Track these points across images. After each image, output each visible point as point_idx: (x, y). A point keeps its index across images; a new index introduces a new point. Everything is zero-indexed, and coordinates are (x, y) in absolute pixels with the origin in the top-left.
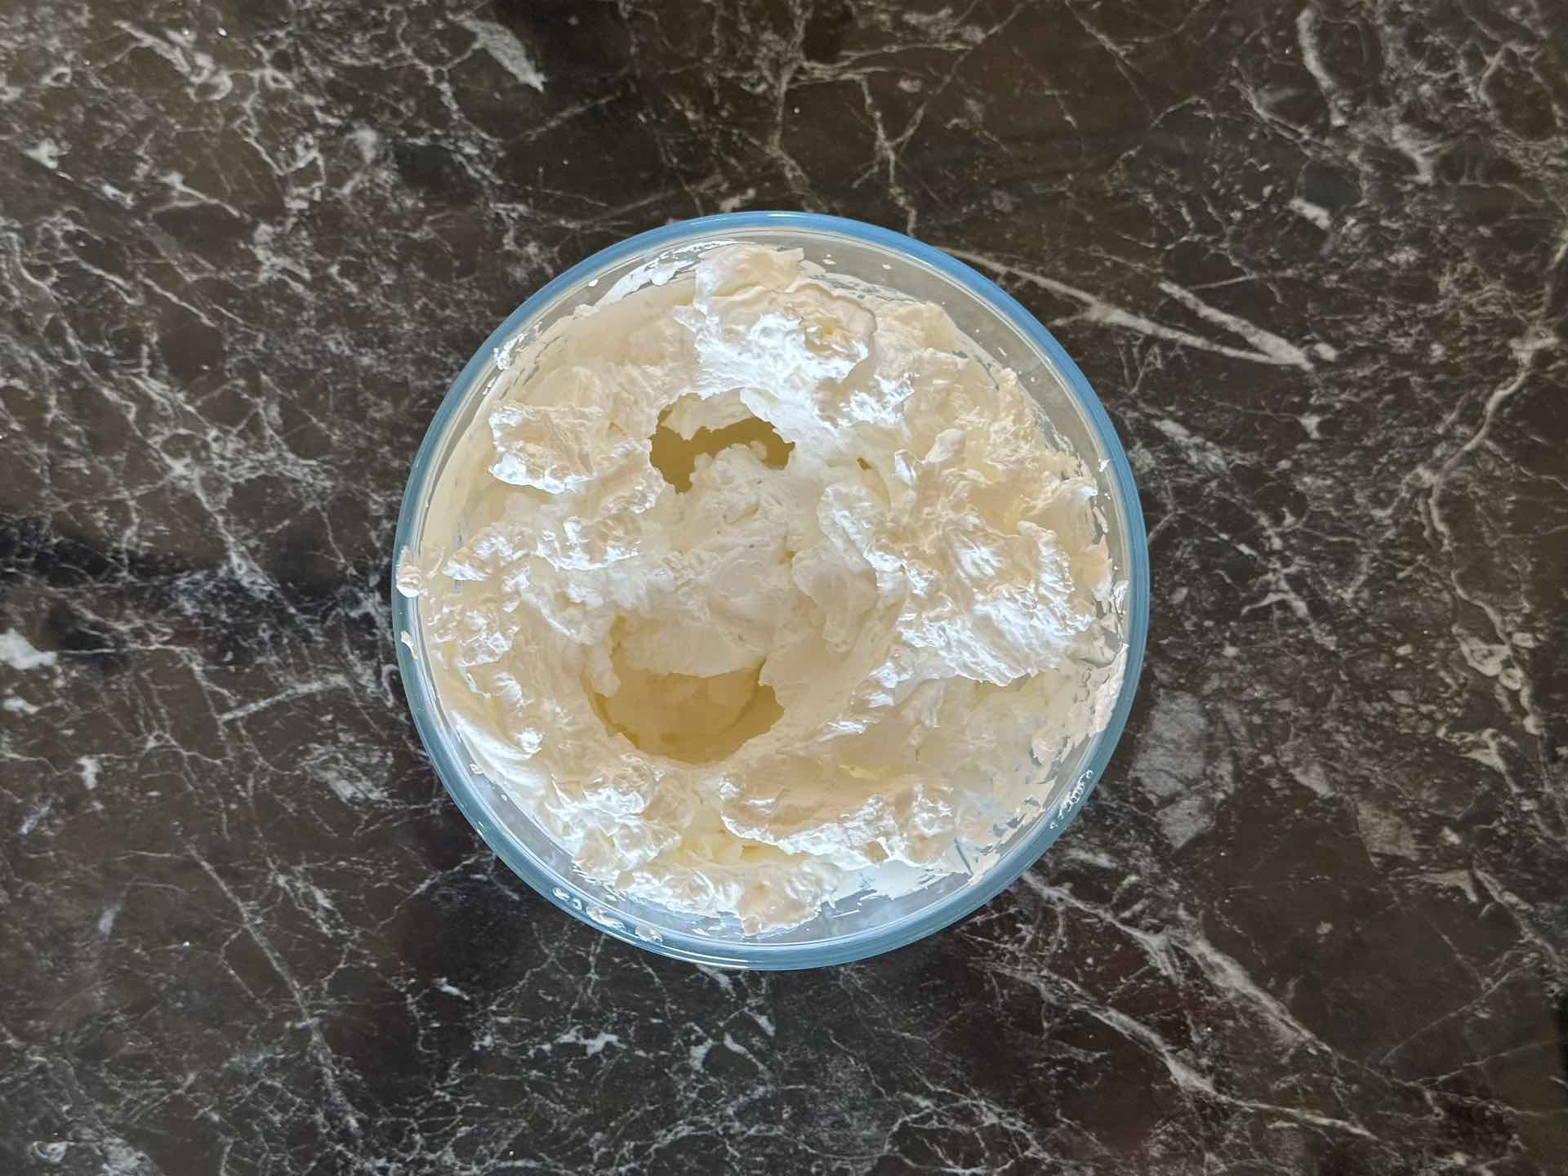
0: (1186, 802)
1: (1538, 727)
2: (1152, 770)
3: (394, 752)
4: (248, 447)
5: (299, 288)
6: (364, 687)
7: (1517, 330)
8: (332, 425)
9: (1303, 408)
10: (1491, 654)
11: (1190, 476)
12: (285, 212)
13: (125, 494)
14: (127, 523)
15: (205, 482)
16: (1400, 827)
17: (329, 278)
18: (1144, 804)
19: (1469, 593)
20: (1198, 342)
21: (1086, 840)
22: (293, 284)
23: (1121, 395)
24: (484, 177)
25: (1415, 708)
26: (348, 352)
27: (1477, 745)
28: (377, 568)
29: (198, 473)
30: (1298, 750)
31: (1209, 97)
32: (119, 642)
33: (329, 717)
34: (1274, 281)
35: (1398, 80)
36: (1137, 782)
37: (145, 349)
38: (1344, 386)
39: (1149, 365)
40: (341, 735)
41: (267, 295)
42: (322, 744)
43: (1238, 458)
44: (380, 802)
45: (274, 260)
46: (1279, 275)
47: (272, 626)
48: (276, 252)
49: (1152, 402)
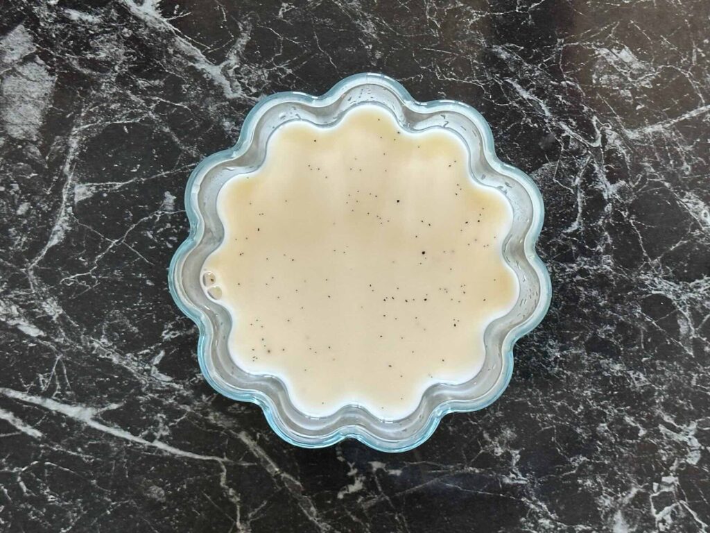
0: (15, 58)
2: (40, 81)
3: (592, 83)
4: (702, 302)
5: (667, 418)
6: (614, 130)
8: (642, 319)
11: (18, 296)
12: (678, 473)
17: (645, 426)
18: (45, 56)
20: (13, 394)
21: (87, 30)
22: (672, 422)
23: (70, 353)
24: (534, 503)
26: (631, 373)
28: (607, 217)
33: (639, 107)
36: (51, 73)
39: (48, 377)
40: (630, 95)
41: (690, 412)
42: (643, 88)
44: (600, 47)
45: (686, 439)
47: (682, 173)
48: (684, 443)
49: (47, 349)
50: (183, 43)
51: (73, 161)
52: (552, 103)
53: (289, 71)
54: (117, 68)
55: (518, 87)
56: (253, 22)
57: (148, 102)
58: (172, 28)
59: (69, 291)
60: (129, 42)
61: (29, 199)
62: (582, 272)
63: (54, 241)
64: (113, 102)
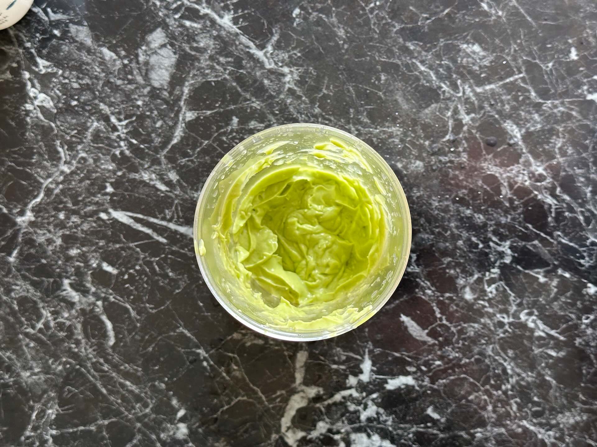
0: (156, 45)
1: (24, 74)
2: (169, 57)
3: (458, 63)
4: (513, 178)
5: (494, 239)
6: (469, 87)
7: (32, 224)
8: (482, 187)
9: (112, 195)
10: (42, 102)
11: (156, 169)
12: (500, 267)
13: (561, 160)
14: (560, 149)
15: (530, 165)
16: (76, 36)
17: (483, 242)
18: (172, 45)
19: (50, 125)
20: (152, 220)
21: (194, 31)
22: (497, 240)
23: (182, 200)
24: (423, 282)
25: (70, 81)
26: (476, 215)
27: (47, 67)
28: (464, 133)
29: (533, 168)
30: (114, 65)
31: (149, 312)
32: (562, 103)
33: (483, 76)
34: (124, 243)
35: (77, 318)
36: (175, 53)
37: (553, 215)
38: (97, 203)
39: (171, 211)
40: (478, 69)
41: (507, 236)
42: (485, 66)
43: (137, 176)
44: (463, 44)
45: (504, 249)
46: (122, 245)
47: (505, 110)
48: (503, 252)
49: (170, 197)
50: (244, 39)
51: (186, 100)
52: (437, 73)
53: (299, 54)
54: (209, 52)
55: (419, 64)
56: (281, 29)
57: (225, 69)
58: (238, 31)
59: (182, 167)
60: (216, 38)
61: (162, 119)
62: (451, 162)
63: (175, 141)
64: (208, 69)
